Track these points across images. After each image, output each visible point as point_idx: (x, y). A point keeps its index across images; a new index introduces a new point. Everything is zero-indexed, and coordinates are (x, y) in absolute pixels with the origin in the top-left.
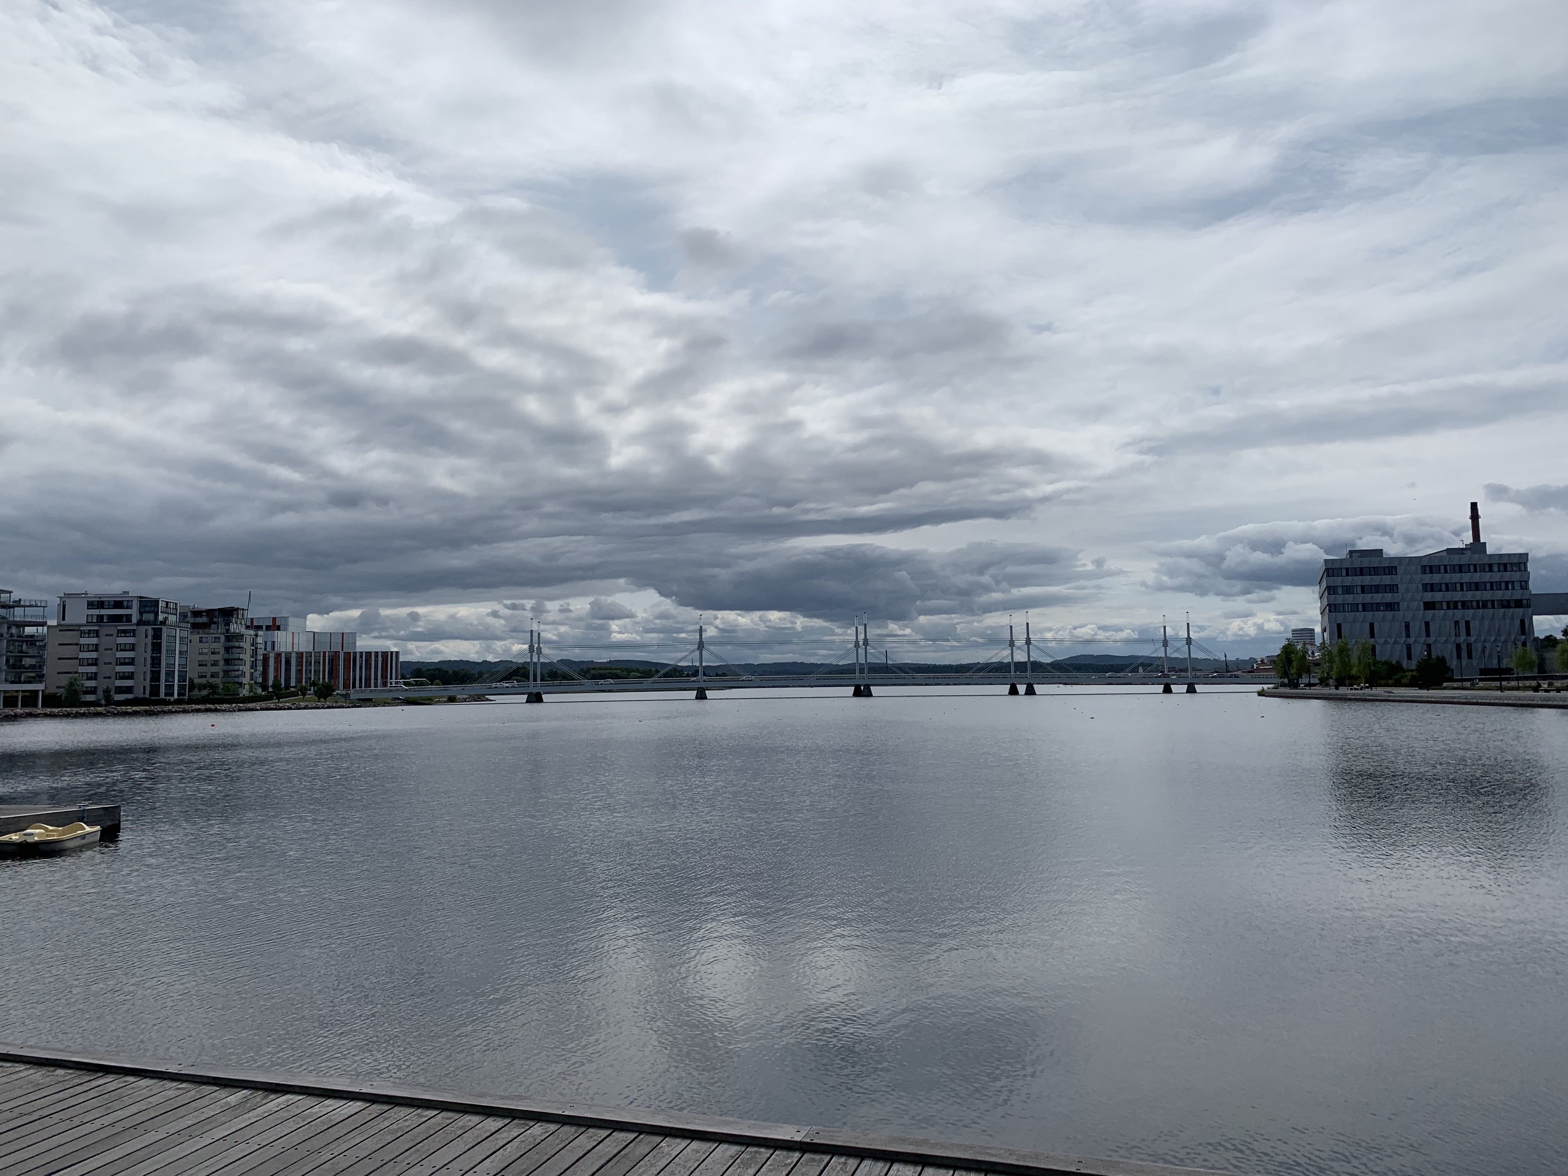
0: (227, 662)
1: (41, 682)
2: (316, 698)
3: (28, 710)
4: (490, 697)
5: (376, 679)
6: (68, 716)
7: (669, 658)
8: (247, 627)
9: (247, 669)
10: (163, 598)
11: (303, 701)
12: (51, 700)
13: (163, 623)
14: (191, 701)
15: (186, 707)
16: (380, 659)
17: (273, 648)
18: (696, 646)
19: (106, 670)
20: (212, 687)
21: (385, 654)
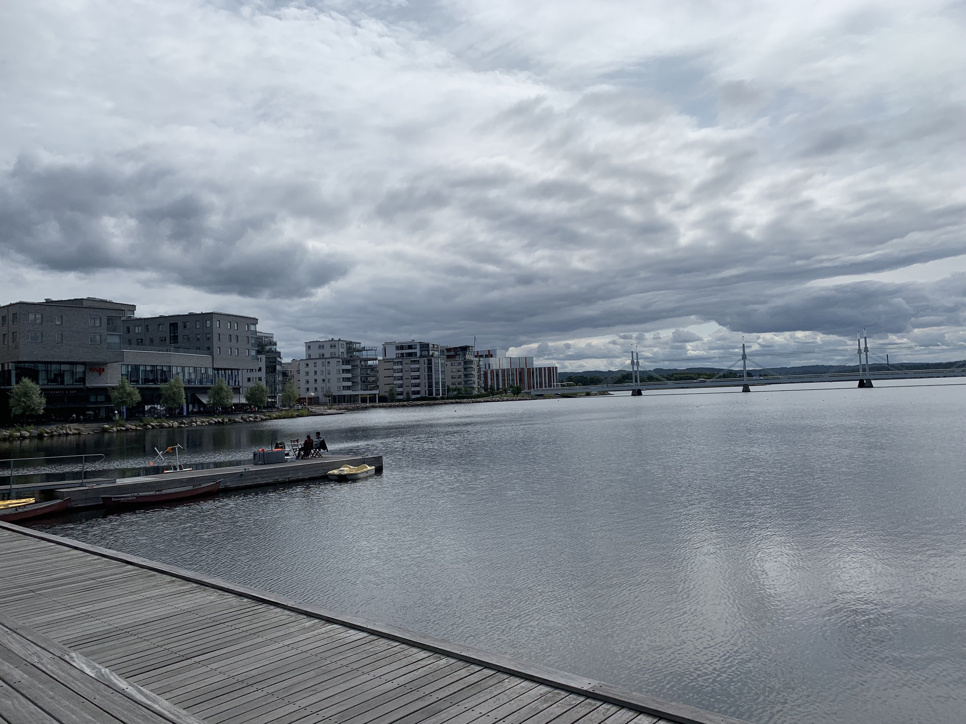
0: (466, 376)
1: (377, 390)
2: (512, 395)
3: (372, 404)
4: (611, 393)
5: (545, 383)
6: (390, 407)
7: (725, 366)
8: (476, 356)
9: (476, 379)
10: (431, 343)
11: (506, 396)
12: (383, 399)
13: (432, 356)
14: (448, 398)
15: (446, 401)
16: (547, 371)
17: (489, 368)
18: (741, 357)
19: (406, 382)
20: (459, 390)
21: (549, 368)
